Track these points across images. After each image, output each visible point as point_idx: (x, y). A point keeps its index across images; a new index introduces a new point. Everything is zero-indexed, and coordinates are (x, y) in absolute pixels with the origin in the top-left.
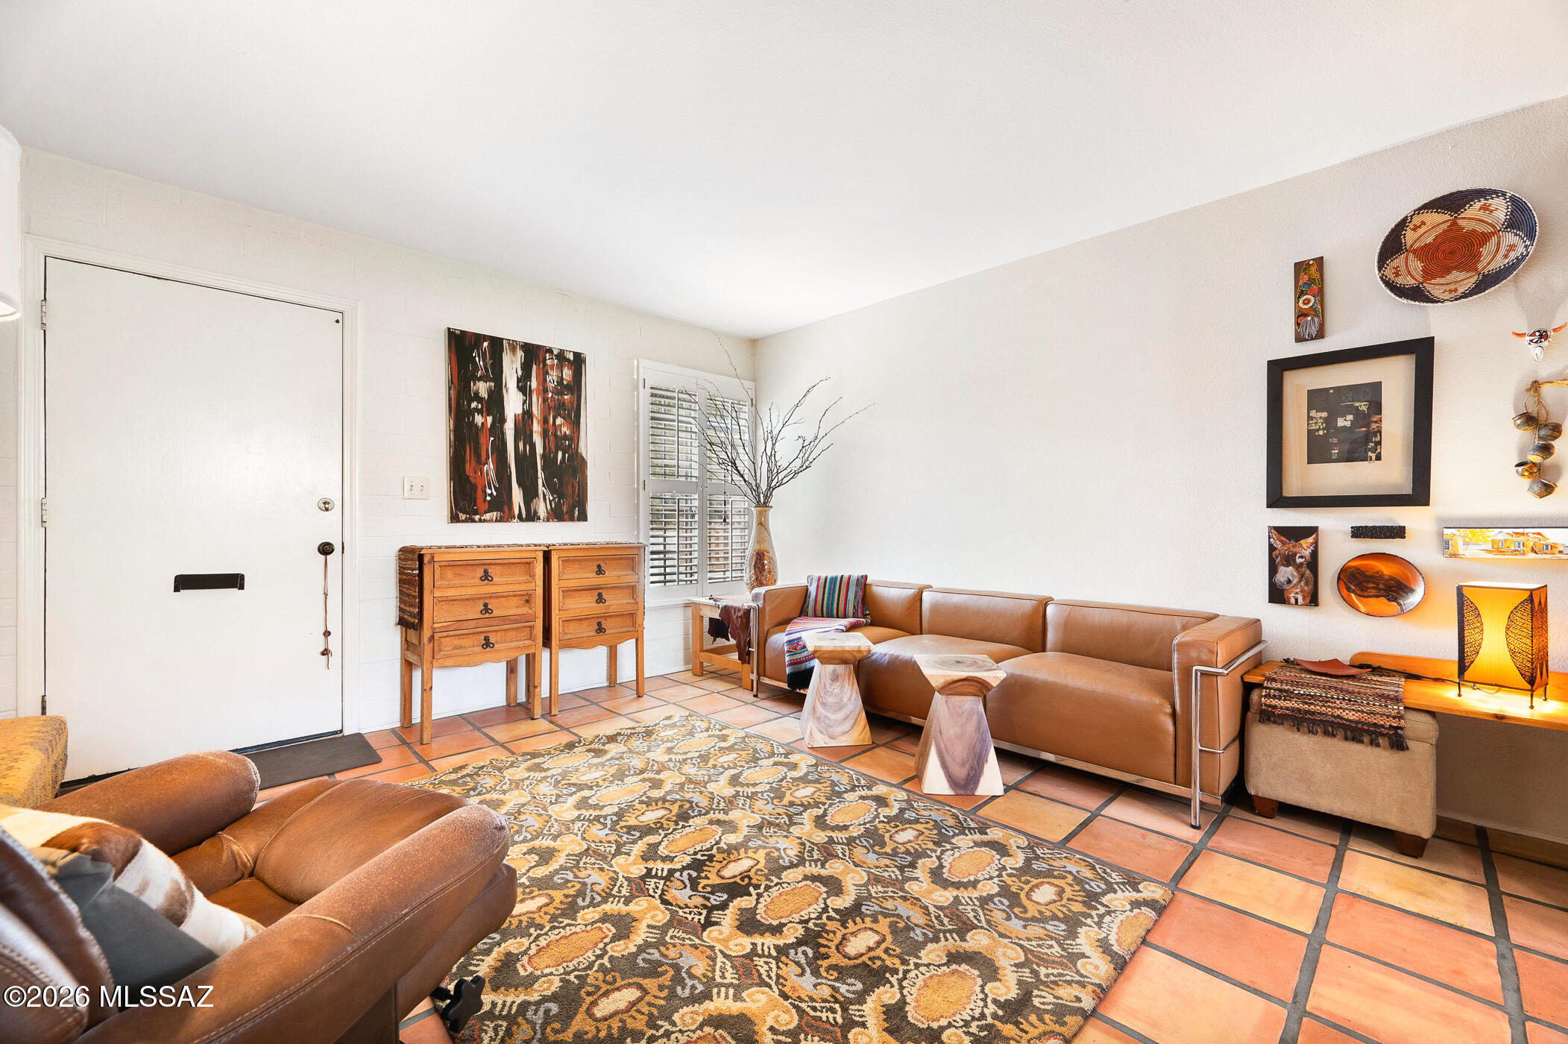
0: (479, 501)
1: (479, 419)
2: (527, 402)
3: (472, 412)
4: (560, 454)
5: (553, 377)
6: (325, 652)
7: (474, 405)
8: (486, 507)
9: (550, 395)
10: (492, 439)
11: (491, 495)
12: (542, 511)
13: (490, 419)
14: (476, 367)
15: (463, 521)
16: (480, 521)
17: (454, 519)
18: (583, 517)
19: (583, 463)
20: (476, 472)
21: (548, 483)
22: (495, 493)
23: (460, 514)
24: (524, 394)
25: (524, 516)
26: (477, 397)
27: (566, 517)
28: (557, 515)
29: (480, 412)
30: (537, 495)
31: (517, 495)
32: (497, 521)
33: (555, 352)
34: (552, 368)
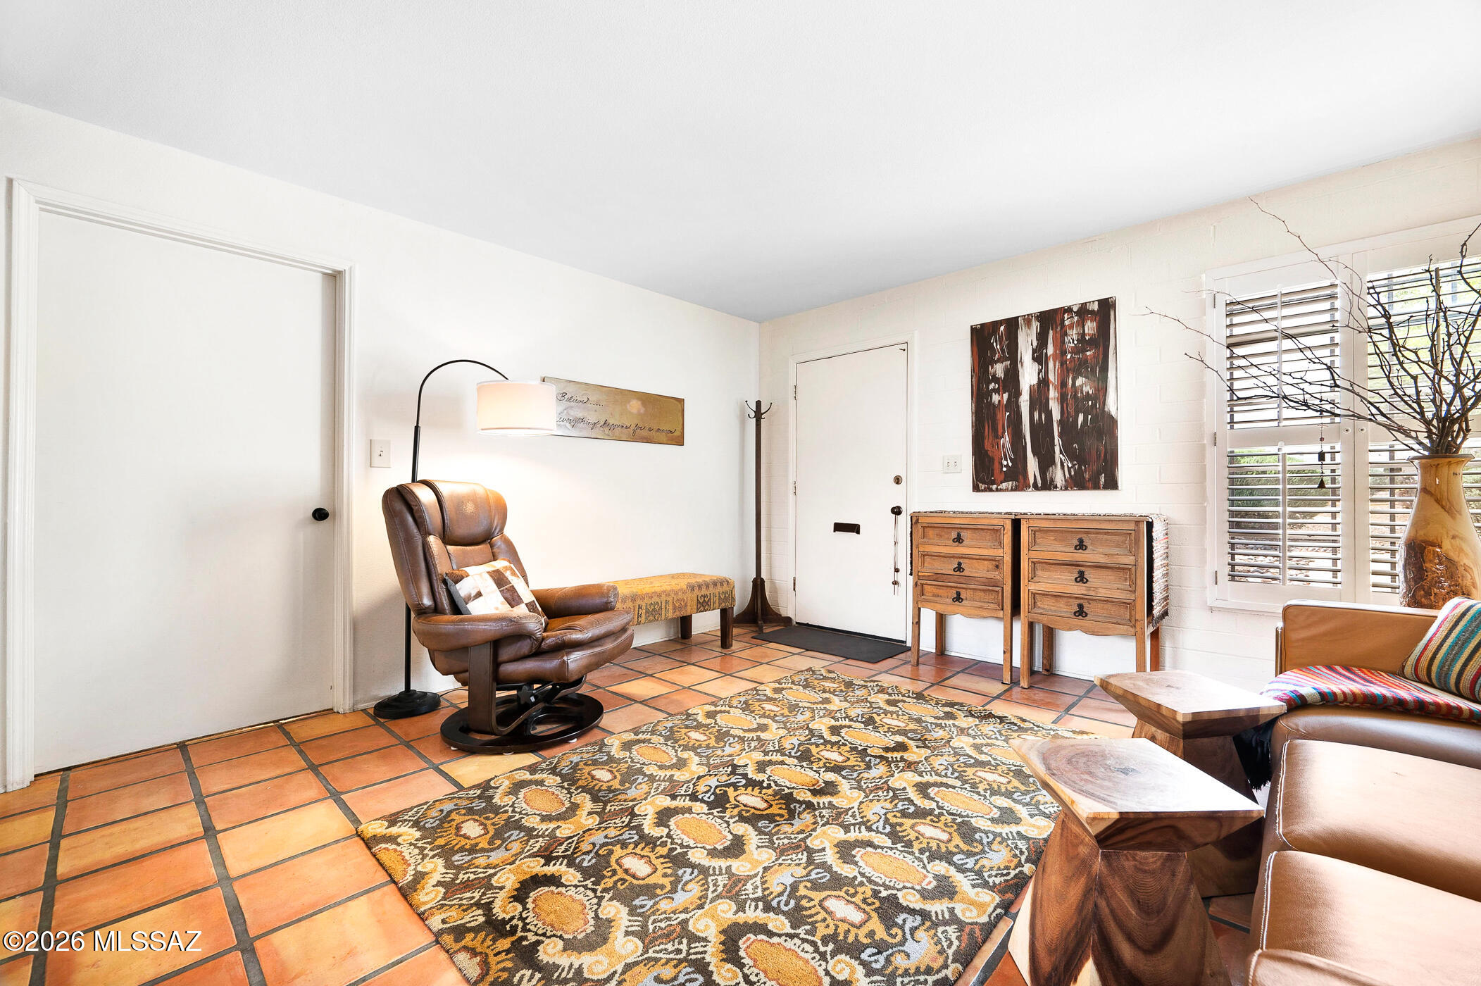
0: (996, 472)
1: (996, 398)
2: (1043, 372)
3: (990, 394)
4: (1081, 418)
5: (1073, 335)
6: (895, 583)
7: (991, 386)
8: (1002, 476)
9: (1069, 356)
10: (1008, 414)
11: (1007, 466)
12: (1059, 478)
13: (1006, 396)
14: (993, 351)
15: (982, 491)
16: (997, 490)
17: (976, 489)
18: (1112, 484)
19: (1113, 422)
20: (993, 446)
21: (1067, 450)
22: (1010, 464)
23: (980, 485)
24: (1040, 363)
25: (1040, 485)
26: (995, 379)
27: (1089, 484)
28: (1077, 482)
29: (995, 391)
30: (1053, 463)
31: (1032, 465)
32: (1012, 490)
33: (1075, 309)
34: (1071, 327)
